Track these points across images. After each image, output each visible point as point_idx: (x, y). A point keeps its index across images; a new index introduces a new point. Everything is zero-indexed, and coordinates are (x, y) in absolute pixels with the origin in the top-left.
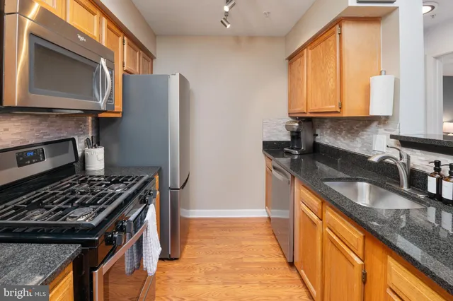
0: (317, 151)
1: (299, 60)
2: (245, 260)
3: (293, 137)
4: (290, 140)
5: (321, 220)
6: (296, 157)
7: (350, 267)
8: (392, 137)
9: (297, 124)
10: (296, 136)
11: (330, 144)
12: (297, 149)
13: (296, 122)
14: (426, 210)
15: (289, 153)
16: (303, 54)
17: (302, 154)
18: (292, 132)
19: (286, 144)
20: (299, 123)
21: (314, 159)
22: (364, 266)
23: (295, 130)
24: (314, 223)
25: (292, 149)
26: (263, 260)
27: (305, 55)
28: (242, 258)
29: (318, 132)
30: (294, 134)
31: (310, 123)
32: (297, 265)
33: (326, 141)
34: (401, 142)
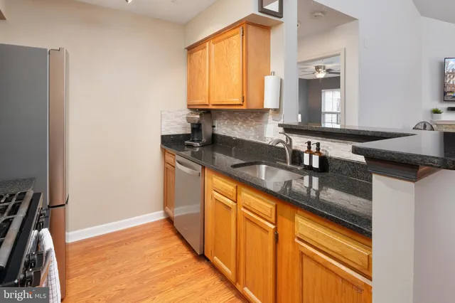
0: (216, 142)
1: (200, 52)
2: (153, 270)
3: (193, 129)
4: (190, 132)
5: (236, 202)
6: (198, 150)
7: (264, 234)
8: (280, 125)
9: (198, 116)
10: (197, 128)
11: (227, 135)
12: (198, 141)
13: (197, 114)
14: (302, 178)
15: (190, 146)
16: (205, 47)
17: (203, 146)
18: (192, 124)
19: (186, 137)
20: (201, 115)
21: (213, 150)
22: (276, 229)
23: (197, 122)
24: (228, 207)
25: (193, 141)
26: (171, 263)
27: (207, 48)
28: (148, 269)
29: (216, 123)
30: (195, 126)
31: (209, 115)
32: (208, 255)
33: (224, 132)
34: (285, 129)
